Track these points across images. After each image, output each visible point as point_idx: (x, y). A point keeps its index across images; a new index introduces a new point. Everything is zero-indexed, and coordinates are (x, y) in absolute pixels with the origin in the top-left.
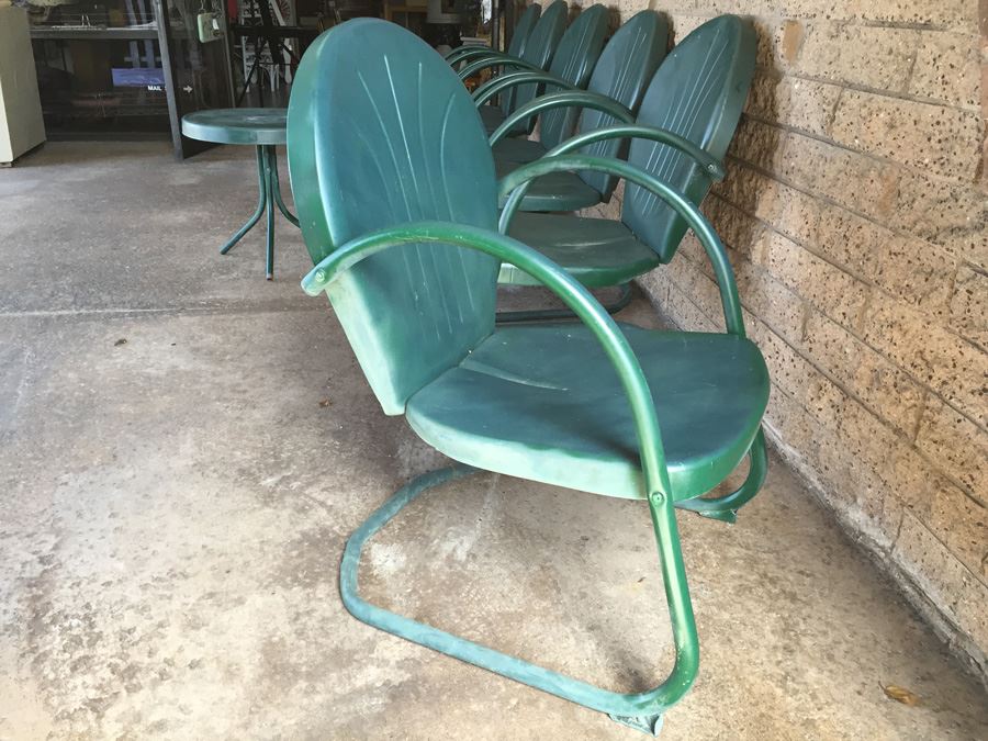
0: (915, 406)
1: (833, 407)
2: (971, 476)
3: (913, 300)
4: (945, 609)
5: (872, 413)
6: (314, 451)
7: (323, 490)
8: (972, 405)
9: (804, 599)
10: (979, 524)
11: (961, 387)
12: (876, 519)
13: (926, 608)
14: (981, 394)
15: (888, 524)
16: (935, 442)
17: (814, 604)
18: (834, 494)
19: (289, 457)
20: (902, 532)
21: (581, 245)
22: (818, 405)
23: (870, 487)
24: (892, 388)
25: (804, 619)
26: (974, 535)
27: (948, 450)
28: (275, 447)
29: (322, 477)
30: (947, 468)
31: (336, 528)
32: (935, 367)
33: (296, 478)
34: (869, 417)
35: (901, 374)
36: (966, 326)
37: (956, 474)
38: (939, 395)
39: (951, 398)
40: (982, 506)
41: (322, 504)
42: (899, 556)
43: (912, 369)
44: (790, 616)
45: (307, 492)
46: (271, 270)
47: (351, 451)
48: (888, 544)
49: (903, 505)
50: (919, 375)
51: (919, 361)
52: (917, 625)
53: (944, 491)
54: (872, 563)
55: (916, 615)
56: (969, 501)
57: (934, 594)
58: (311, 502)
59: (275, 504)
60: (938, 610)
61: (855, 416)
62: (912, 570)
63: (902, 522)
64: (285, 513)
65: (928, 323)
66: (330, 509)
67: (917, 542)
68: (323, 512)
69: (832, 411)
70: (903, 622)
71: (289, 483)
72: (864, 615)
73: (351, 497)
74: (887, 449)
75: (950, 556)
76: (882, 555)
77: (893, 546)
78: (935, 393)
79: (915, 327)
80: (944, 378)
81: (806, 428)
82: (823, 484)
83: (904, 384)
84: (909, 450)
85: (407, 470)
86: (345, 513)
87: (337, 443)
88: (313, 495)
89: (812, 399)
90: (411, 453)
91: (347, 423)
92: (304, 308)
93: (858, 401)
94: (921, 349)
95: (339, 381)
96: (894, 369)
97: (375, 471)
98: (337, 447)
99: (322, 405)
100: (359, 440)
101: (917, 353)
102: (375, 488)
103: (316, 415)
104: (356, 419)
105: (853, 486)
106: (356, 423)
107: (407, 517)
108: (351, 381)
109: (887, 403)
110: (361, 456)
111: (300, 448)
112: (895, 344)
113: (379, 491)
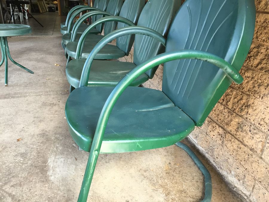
0: (262, 141)
1: (219, 135)
3: (258, 97)
5: (239, 141)
6: (11, 164)
7: (12, 186)
12: (241, 181)
15: (248, 185)
18: (221, 168)
20: (255, 190)
21: (119, 72)
22: (212, 133)
23: (238, 169)
24: (248, 132)
29: (12, 179)
35: (252, 127)
42: (254, 199)
43: (259, 126)
46: (7, 82)
47: (27, 163)
48: (248, 194)
49: (255, 180)
50: (263, 128)
51: (262, 123)
61: (230, 141)
63: (254, 186)
65: (267, 107)
66: (13, 197)
67: (263, 196)
68: (9, 200)
69: (219, 137)
73: (24, 189)
74: (247, 156)
76: (246, 197)
77: (250, 195)
79: (260, 108)
81: (207, 141)
82: (216, 163)
83: (255, 131)
84: (259, 159)
85: (51, 171)
86: (20, 199)
87: (22, 159)
88: (6, 190)
89: (210, 131)
90: (54, 161)
91: (28, 149)
92: (18, 97)
93: (231, 134)
94: (263, 118)
95: (27, 128)
96: (249, 124)
97: (37, 173)
98: (21, 162)
99: (18, 140)
100: (32, 157)
101: (261, 119)
102: (36, 183)
103: (15, 146)
104: (32, 146)
105: (229, 166)
106: (32, 148)
107: (49, 198)
108: (32, 128)
109: (247, 138)
110: (32, 165)
111: (5, 163)
112: (249, 114)
113: (37, 184)
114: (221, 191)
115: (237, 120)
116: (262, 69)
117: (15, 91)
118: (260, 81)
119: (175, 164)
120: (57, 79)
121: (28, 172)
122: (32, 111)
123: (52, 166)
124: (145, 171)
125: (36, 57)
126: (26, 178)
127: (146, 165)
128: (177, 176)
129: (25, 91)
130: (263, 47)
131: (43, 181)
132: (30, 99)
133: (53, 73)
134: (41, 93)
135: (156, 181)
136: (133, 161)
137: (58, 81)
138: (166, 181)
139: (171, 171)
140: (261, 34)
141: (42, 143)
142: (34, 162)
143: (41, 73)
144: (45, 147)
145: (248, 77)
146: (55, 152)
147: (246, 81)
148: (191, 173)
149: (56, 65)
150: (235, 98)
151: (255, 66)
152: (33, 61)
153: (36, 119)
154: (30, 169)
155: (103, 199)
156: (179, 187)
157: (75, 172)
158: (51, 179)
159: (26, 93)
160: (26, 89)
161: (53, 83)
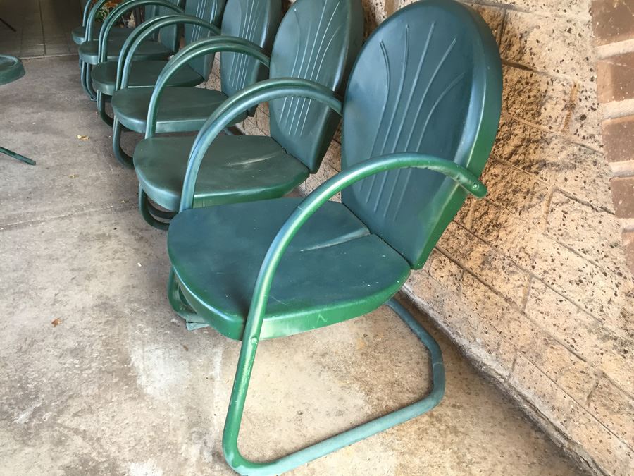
0: (523, 286)
1: (452, 275)
2: (573, 339)
3: (514, 211)
4: (557, 423)
5: (486, 285)
6: (57, 375)
7: (75, 415)
8: (571, 291)
9: (462, 430)
10: (582, 372)
11: (560, 277)
12: (493, 354)
13: (543, 423)
14: (578, 284)
15: (505, 360)
16: (542, 313)
17: (470, 433)
18: (458, 334)
19: (35, 387)
20: (516, 367)
22: (439, 273)
23: (486, 333)
24: (501, 270)
25: (468, 449)
26: (578, 379)
27: (553, 319)
28: (20, 377)
29: (70, 402)
30: (552, 330)
31: (94, 454)
32: (537, 260)
33: (46, 408)
34: (482, 287)
35: (507, 261)
36: (562, 235)
37: (560, 336)
38: (542, 280)
39: (553, 284)
40: (585, 361)
41: (76, 431)
42: (515, 382)
43: (518, 259)
44: (458, 449)
45: (59, 421)
47: (90, 368)
48: (505, 374)
49: (516, 350)
50: (524, 264)
51: (522, 254)
52: (538, 435)
53: (552, 348)
54: (496, 387)
55: (535, 426)
56: (573, 356)
57: (547, 412)
58: (65, 432)
59: (33, 441)
60: (552, 423)
61: (472, 285)
62: (529, 394)
63: (515, 360)
64: (44, 450)
65: (529, 229)
66: (84, 434)
67: (530, 376)
68: (78, 441)
69: (452, 279)
70: (529, 434)
71: (41, 415)
72: (504, 435)
73: (101, 416)
74: (500, 311)
75: (559, 389)
76: (502, 380)
77: (509, 376)
78: (540, 279)
79: (518, 230)
80: (545, 269)
81: (430, 286)
82: (448, 326)
83: (511, 269)
84: (520, 315)
85: (144, 378)
86: (99, 436)
87: (77, 362)
88: (66, 424)
89: (436, 270)
90: (143, 358)
91: (81, 339)
92: (18, 226)
93: (473, 275)
94: (524, 246)
95: (65, 296)
96: (502, 256)
97: (117, 383)
98: (77, 366)
99: (55, 323)
100: (95, 355)
101: (520, 248)
102: (120, 403)
103: (51, 336)
104: (87, 332)
105: (472, 330)
106: (89, 337)
107: (154, 426)
108: (76, 294)
109: (499, 280)
110: (100, 371)
111: (44, 374)
112: (501, 240)
113: (124, 406)
114: (460, 374)
115: (481, 249)
116: (517, 163)
117: (8, 213)
118: (515, 184)
119: (376, 336)
120: (94, 175)
121: (97, 384)
122: (64, 256)
123: (141, 367)
124: (323, 356)
125: (24, 119)
126: (98, 397)
127: (324, 344)
128: (382, 357)
129: (30, 211)
130: (518, 126)
131: (133, 399)
132: (50, 228)
133: (80, 158)
134: (69, 213)
135: (345, 372)
136: (297, 339)
137: (97, 179)
138: (363, 368)
139: (369, 350)
140: (514, 103)
141: (107, 323)
142: (103, 364)
143: (52, 163)
144: (117, 332)
145: (495, 175)
146: (140, 339)
147: (493, 182)
148: (406, 350)
149: (79, 137)
150: (476, 211)
151: (507, 156)
152: (22, 131)
153: (76, 274)
154: (100, 378)
155: (254, 414)
156: (388, 376)
157: (190, 373)
158: (148, 392)
159: (34, 215)
160: (31, 204)
161: (89, 185)
